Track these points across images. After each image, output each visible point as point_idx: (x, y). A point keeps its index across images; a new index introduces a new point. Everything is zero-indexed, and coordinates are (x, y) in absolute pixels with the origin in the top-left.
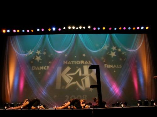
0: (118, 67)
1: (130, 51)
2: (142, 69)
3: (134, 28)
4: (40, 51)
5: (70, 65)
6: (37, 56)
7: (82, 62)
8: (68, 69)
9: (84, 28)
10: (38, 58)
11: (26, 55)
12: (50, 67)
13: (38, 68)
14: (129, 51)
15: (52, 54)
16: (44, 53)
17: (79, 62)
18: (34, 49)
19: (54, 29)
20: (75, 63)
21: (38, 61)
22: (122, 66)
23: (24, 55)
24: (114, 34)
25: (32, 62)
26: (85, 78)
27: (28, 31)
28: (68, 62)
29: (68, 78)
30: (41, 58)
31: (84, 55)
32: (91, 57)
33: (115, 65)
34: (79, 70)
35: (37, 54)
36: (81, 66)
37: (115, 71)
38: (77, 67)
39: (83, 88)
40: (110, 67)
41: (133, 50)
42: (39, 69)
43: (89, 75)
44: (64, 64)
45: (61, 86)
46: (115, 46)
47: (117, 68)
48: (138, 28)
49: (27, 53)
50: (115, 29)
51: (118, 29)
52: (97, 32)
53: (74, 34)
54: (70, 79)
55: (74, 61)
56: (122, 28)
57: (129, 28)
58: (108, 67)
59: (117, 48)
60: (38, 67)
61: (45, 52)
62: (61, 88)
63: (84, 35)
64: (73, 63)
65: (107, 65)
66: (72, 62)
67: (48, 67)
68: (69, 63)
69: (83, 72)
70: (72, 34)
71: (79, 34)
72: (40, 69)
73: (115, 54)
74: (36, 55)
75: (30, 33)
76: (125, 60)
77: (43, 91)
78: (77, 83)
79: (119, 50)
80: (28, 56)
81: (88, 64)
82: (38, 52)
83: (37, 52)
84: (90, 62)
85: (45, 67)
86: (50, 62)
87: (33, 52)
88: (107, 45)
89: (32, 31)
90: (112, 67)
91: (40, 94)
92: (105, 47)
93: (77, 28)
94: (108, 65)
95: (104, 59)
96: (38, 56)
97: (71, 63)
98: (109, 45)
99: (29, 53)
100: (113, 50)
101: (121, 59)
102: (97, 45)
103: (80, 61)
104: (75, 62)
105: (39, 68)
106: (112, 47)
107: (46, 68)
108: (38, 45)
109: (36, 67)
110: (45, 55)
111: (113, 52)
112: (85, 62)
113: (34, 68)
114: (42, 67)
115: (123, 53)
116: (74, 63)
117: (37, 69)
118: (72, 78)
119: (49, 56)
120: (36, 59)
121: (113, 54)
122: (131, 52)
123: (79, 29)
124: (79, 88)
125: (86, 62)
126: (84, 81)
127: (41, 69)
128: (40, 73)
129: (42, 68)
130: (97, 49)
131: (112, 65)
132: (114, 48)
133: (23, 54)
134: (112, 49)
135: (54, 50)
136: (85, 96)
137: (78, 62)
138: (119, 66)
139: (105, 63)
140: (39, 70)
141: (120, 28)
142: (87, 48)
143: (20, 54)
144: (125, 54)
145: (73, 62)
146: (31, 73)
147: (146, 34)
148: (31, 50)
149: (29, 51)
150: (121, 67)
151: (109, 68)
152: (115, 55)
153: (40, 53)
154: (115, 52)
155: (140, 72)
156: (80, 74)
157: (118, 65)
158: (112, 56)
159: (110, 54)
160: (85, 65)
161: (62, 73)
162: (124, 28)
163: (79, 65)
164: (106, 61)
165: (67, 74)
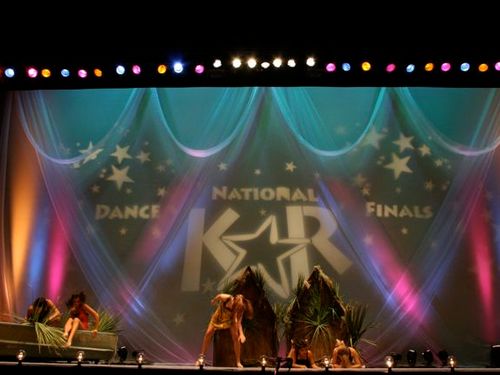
0: (418, 215)
1: (467, 153)
3: (483, 68)
5: (236, 205)
6: (114, 168)
7: (283, 192)
8: (230, 217)
9: (292, 63)
10: (119, 176)
11: (75, 163)
12: (162, 210)
13: (117, 213)
14: (462, 156)
15: (170, 162)
16: (143, 157)
17: (271, 190)
18: (102, 142)
19: (178, 67)
20: (256, 198)
21: (119, 185)
22: (435, 210)
23: (67, 162)
24: (406, 89)
25: (96, 189)
26: (295, 249)
27: (83, 73)
28: (229, 191)
29: (229, 251)
30: (129, 174)
31: (290, 167)
32: (317, 175)
33: (405, 207)
34: (271, 222)
35: (115, 158)
36: (279, 208)
37: (405, 231)
38: (263, 212)
39: (281, 291)
40: (386, 215)
41: (478, 150)
42: (121, 216)
43: (308, 241)
44: (214, 197)
45: (203, 280)
46: (407, 135)
47: (414, 218)
48: (499, 66)
49: (81, 154)
50: (411, 68)
51: (420, 68)
52: (339, 80)
53: (256, 89)
54: (236, 254)
55: (250, 190)
56: (437, 67)
57: (465, 67)
58: (379, 214)
59: (416, 143)
60: (117, 209)
61: (145, 152)
62: (202, 288)
63: (290, 89)
64: (247, 197)
65: (375, 207)
66: (243, 190)
67: (155, 209)
68: (232, 196)
69: (283, 231)
70: (247, 88)
71: (273, 88)
72: (126, 217)
73: (408, 165)
74: (110, 162)
75: (91, 83)
76: (444, 188)
77: (133, 300)
78: (262, 270)
79: (425, 150)
80: (84, 167)
81: (304, 199)
82: (121, 154)
83: (115, 151)
84: (310, 192)
85: (146, 208)
86: (162, 192)
87: (100, 150)
88: (380, 132)
89: (98, 73)
90: (394, 212)
92: (372, 138)
93: (265, 65)
94: (379, 207)
95: (365, 183)
96: (119, 167)
97: (242, 194)
98: (385, 130)
99: (87, 155)
100: (402, 149)
101: (429, 186)
102: (341, 130)
103: (274, 188)
104: (256, 190)
105: (123, 210)
106: (397, 138)
107: (147, 212)
108: (121, 128)
109: (112, 208)
110: (146, 162)
111: (401, 156)
112: (292, 193)
113: (103, 211)
114: (132, 208)
115: (439, 163)
116: (251, 194)
117: (113, 216)
118: (243, 253)
119: (161, 168)
120: (111, 178)
121: (400, 166)
122: (471, 157)
123: (272, 66)
125: (298, 194)
126: (287, 263)
127: (130, 217)
128: (123, 231)
129: (132, 212)
130: (340, 146)
131: (395, 207)
132: (404, 143)
133: (63, 158)
134: (398, 147)
135: (179, 144)
137: (267, 194)
138: (421, 212)
139: (368, 199)
140: (123, 220)
141: (429, 67)
142: (301, 138)
143: (53, 160)
144: (445, 164)
145: (247, 191)
146: (91, 230)
148: (94, 144)
149: (86, 147)
150: (429, 215)
151: (383, 218)
152: (407, 170)
154: (407, 159)
156: (274, 238)
157: (416, 208)
158: (397, 174)
159: (389, 166)
160: (291, 203)
161: (205, 232)
162: (446, 67)
163: (269, 202)
164: (371, 192)
165: (224, 237)
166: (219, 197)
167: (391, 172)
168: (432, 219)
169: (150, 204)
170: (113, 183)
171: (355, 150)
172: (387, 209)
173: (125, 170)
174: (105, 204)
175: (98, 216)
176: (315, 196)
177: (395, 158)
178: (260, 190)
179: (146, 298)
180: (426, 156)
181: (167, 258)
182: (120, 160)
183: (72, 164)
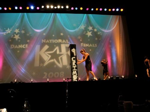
0: (94, 46)
1: (105, 31)
2: (116, 48)
3: (110, 10)
4: (18, 30)
5: (48, 44)
6: (15, 35)
7: (60, 41)
8: (46, 47)
9: (62, 7)
10: (17, 37)
11: (4, 33)
12: (28, 46)
13: (16, 47)
15: (30, 33)
16: (23, 32)
17: (57, 40)
18: (12, 28)
20: (53, 42)
21: (17, 39)
22: (98, 45)
23: (2, 33)
24: (90, 15)
25: (10, 40)
26: (62, 56)
27: (6, 9)
28: (46, 41)
29: (46, 56)
30: (19, 37)
31: (62, 34)
32: (69, 36)
33: (91, 44)
34: (57, 48)
35: (15, 32)
36: (59, 45)
37: (90, 50)
38: (55, 46)
39: (60, 66)
40: (86, 46)
41: (108, 30)
42: (17, 48)
43: (66, 53)
44: (42, 42)
45: (40, 63)
46: (91, 26)
47: (93, 47)
48: (114, 10)
49: (6, 31)
50: (92, 9)
51: (95, 9)
53: (53, 14)
54: (48, 57)
55: (51, 40)
56: (99, 9)
57: (106, 10)
58: (84, 46)
59: (93, 28)
60: (16, 46)
61: (24, 30)
62: (40, 65)
63: (62, 14)
64: (51, 42)
65: (83, 44)
66: (50, 40)
67: (27, 45)
68: (47, 42)
69: (60, 51)
70: (51, 13)
71: (57, 14)
72: (19, 48)
73: (91, 34)
75: (8, 11)
76: (100, 39)
77: (22, 69)
78: (55, 60)
79: (95, 30)
80: (7, 35)
81: (65, 42)
82: (17, 31)
83: (15, 30)
84: (67, 40)
85: (24, 45)
86: (28, 41)
87: (11, 30)
88: (84, 25)
89: (10, 9)
90: (88, 45)
91: (19, 72)
92: (82, 27)
93: (55, 8)
94: (84, 44)
95: (81, 38)
96: (17, 35)
97: (50, 41)
98: (86, 25)
99: (8, 31)
100: (90, 30)
101: (96, 39)
102: (75, 25)
103: (58, 40)
104: (53, 40)
105: (18, 46)
106: (89, 27)
107: (25, 46)
109: (15, 46)
110: (24, 33)
112: (62, 41)
113: (13, 46)
115: (99, 33)
116: (52, 41)
117: (15, 47)
118: (50, 56)
119: (28, 35)
120: (15, 38)
121: (89, 34)
122: (106, 32)
123: (57, 8)
124: (57, 66)
125: (64, 41)
126: (61, 59)
127: (20, 48)
128: (18, 52)
129: (21, 46)
130: (74, 28)
131: (88, 44)
132: (90, 28)
135: (33, 28)
136: (62, 73)
137: (56, 41)
138: (94, 45)
139: (81, 42)
140: (18, 48)
141: (97, 9)
142: (64, 27)
144: (100, 33)
145: (51, 41)
146: (9, 51)
147: (120, 16)
148: (9, 29)
149: (7, 29)
150: (96, 46)
152: (91, 35)
153: (19, 32)
154: (91, 32)
155: (113, 51)
156: (58, 52)
157: (93, 44)
158: (89, 36)
159: (87, 34)
160: (62, 43)
161: (40, 51)
162: (101, 9)
163: (56, 43)
164: (82, 40)
165: (45, 52)
166: (44, 42)
167: (87, 35)
168: (97, 47)
169: (25, 44)
170: (15, 39)
171: (78, 30)
172: (86, 45)
173: (18, 35)
174: (13, 44)
175: (11, 48)
176: (68, 42)
177: (88, 32)
178: (54, 40)
179: (25, 68)
180: (96, 31)
181: (30, 58)
182: (17, 33)
183: (3, 34)
